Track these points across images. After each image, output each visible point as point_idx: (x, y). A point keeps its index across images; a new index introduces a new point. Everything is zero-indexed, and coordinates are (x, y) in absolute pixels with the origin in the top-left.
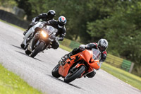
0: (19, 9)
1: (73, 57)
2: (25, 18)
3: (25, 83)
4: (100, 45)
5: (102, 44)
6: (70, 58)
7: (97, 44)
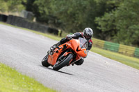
0: (27, 12)
1: (61, 46)
2: (34, 20)
3: (40, 85)
4: (85, 33)
5: (88, 33)
6: (58, 48)
7: (83, 33)
